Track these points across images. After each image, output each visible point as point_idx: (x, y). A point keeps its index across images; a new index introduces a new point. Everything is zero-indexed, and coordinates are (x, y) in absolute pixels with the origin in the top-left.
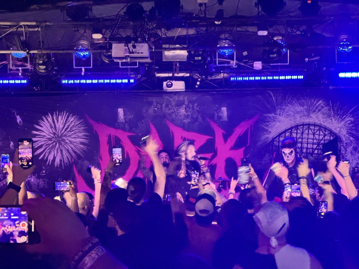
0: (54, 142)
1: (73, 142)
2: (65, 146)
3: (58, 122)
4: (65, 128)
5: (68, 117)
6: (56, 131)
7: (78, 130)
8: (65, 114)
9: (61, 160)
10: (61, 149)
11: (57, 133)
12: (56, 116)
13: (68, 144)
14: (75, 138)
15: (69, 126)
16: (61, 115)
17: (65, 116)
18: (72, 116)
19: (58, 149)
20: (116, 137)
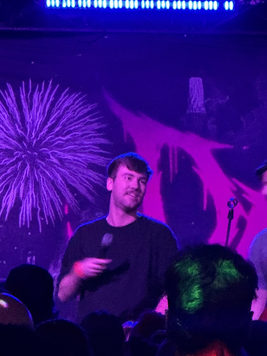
0: (18, 159)
1: (69, 163)
2: (47, 172)
3: (30, 108)
4: (49, 124)
5: (57, 96)
6: (26, 132)
7: (83, 131)
8: (50, 87)
9: (34, 210)
10: (35, 179)
11: (27, 138)
12: (27, 92)
13: (54, 168)
14: (75, 151)
15: (59, 119)
16: (40, 90)
17: (50, 94)
18: (70, 93)
19: (27, 179)
20: (182, 153)
